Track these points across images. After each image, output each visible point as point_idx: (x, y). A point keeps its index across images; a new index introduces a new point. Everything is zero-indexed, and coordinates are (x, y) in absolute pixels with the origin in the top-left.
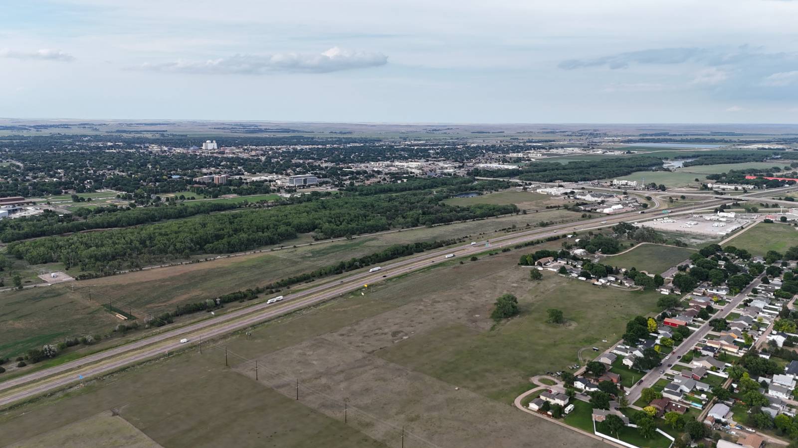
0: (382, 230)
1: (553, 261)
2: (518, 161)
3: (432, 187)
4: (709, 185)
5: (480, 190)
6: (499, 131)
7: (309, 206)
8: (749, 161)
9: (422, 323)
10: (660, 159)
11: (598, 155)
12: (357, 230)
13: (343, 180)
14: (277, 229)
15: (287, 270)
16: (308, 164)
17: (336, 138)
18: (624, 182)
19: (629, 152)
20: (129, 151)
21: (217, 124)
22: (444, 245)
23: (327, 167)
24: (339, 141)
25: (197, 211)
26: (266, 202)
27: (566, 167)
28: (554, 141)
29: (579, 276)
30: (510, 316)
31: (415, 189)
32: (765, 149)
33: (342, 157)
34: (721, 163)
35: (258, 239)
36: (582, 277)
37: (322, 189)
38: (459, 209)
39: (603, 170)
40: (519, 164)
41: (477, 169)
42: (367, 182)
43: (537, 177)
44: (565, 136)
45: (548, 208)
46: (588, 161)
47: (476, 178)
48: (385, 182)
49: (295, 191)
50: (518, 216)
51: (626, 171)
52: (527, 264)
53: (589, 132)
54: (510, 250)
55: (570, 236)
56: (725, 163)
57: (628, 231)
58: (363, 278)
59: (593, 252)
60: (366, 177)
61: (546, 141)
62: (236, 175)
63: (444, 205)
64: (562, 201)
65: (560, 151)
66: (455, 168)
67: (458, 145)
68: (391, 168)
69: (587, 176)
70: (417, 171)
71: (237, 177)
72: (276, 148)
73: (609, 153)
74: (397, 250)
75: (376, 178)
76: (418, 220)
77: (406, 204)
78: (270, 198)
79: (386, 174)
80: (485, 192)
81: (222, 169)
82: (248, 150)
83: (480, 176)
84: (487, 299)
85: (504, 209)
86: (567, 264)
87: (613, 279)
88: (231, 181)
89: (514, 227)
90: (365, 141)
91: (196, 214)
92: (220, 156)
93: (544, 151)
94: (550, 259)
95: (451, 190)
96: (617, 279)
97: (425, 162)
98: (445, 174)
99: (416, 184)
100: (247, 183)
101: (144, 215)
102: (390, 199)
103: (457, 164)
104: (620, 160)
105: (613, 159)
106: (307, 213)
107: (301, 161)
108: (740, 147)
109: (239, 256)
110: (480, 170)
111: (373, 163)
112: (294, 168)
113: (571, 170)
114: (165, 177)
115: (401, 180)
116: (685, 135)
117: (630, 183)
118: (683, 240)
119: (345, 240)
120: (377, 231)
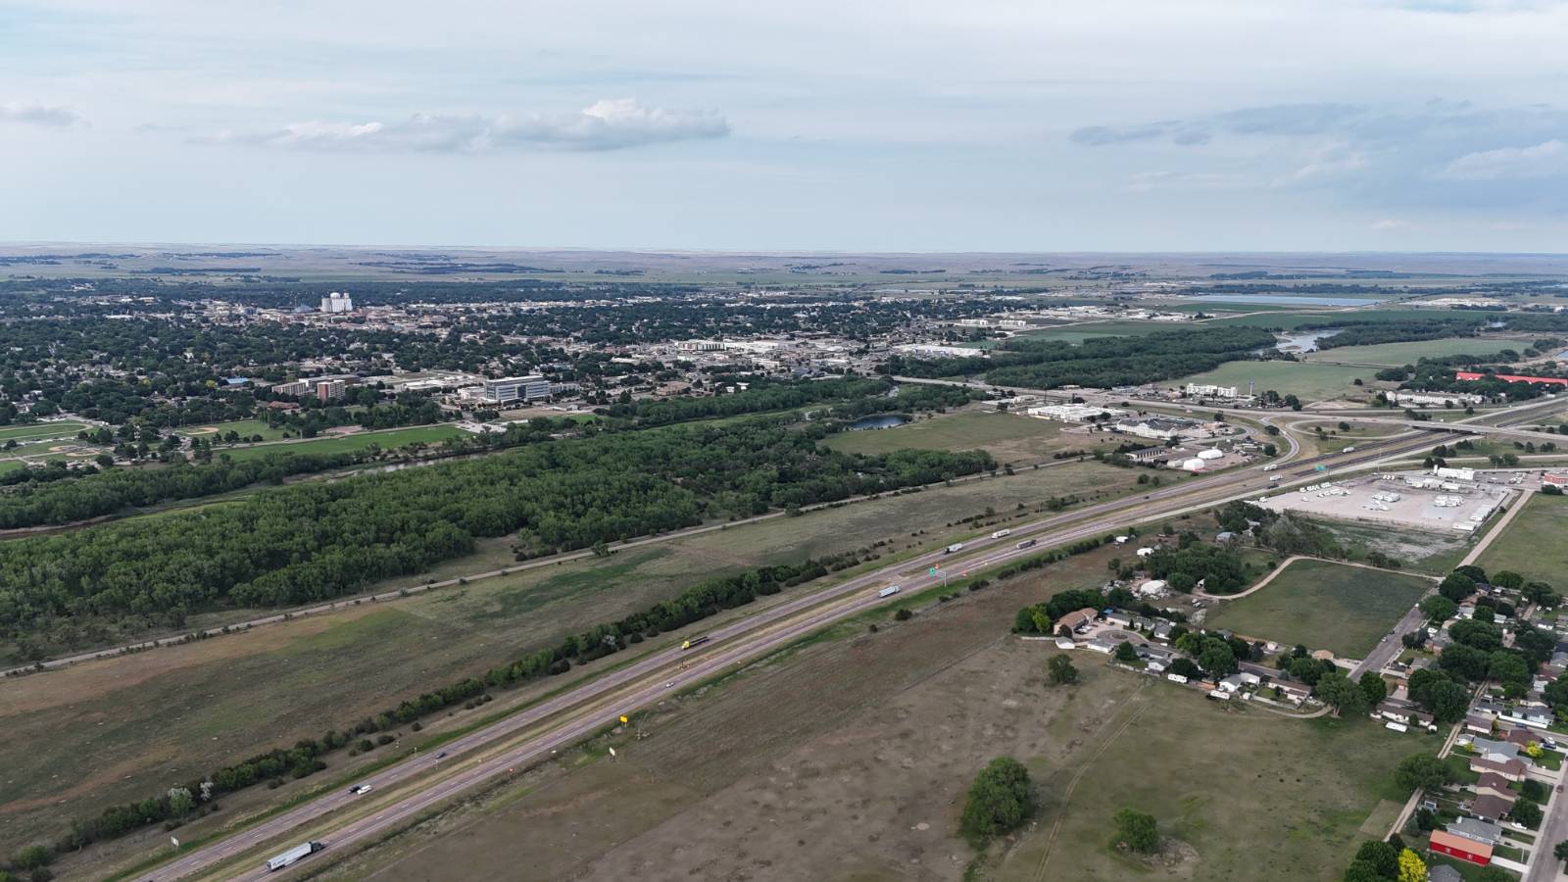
0: (683, 527)
1: (1096, 619)
2: (978, 336)
3: (801, 403)
4: (1390, 396)
5: (903, 410)
6: (934, 269)
8: (1447, 336)
9: (769, 863)
10: (1266, 331)
11: (1140, 322)
12: (623, 528)
13: (607, 387)
15: (428, 661)
16: (538, 346)
17: (607, 283)
18: (1210, 389)
19: (1200, 316)
20: (159, 316)
21: (367, 254)
22: (828, 568)
23: (576, 354)
24: (614, 291)
25: (255, 475)
26: (423, 447)
27: (1082, 353)
28: (1046, 291)
29: (1168, 670)
30: (1011, 829)
31: (765, 408)
32: (1467, 308)
33: (613, 328)
34: (1391, 341)
35: (373, 565)
36: (1177, 673)
37: (559, 411)
38: (861, 462)
39: (1160, 359)
40: (983, 343)
41: (895, 358)
42: (661, 391)
43: (1025, 377)
44: (1065, 278)
45: (1058, 457)
46: (1124, 336)
47: (897, 378)
48: (701, 390)
49: (497, 415)
50: (996, 480)
51: (1206, 360)
52: (1033, 630)
53: (1112, 271)
54: (988, 584)
55: (1122, 539)
56: (1400, 341)
57: (1253, 523)
58: (620, 687)
59: (1187, 589)
60: (659, 378)
61: (1031, 291)
62: (375, 374)
63: (828, 451)
64: (1084, 439)
65: (1062, 314)
66: (851, 354)
67: (856, 300)
68: (715, 354)
69: (1128, 375)
70: (769, 364)
71: (376, 380)
72: (478, 309)
73: (1161, 318)
74: (715, 594)
75: (681, 379)
76: (767, 496)
77: (742, 450)
78: (432, 436)
79: (704, 371)
80: (917, 415)
81: (348, 359)
82: (415, 312)
83: (905, 375)
84: (943, 760)
85: (964, 463)
86: (1132, 627)
87: (1254, 680)
88: (356, 391)
89: (990, 513)
90: (665, 290)
91: (251, 482)
93: (1028, 313)
94: (1088, 614)
95: (842, 411)
96: (1265, 679)
97: (787, 339)
98: (829, 370)
99: (767, 396)
100: (392, 396)
101: (114, 493)
102: (706, 438)
103: (854, 346)
104: (1189, 333)
105: (1173, 334)
107: (524, 340)
108: (1415, 303)
109: (318, 614)
110: (904, 361)
111: (677, 344)
112: (504, 356)
113: (1094, 361)
114: (210, 383)
115: (734, 385)
116: (1299, 277)
117: (1222, 391)
118: (1380, 545)
119: (591, 558)
120: (671, 528)
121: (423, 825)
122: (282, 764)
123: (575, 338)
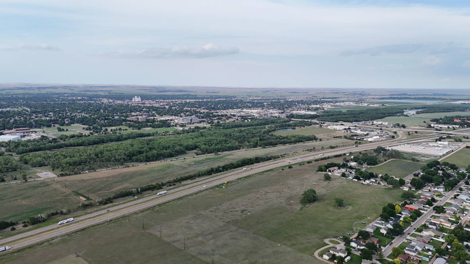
0: (236, 149)
1: (338, 169)
2: (316, 109)
3: (265, 124)
4: (432, 125)
5: (294, 126)
6: (305, 92)
7: (193, 135)
8: (456, 111)
9: (259, 205)
10: (402, 109)
11: (365, 107)
12: (221, 149)
13: (213, 120)
14: (174, 148)
15: (180, 172)
16: (193, 110)
17: (209, 95)
18: (380, 123)
20: (91, 102)
21: (141, 87)
22: (272, 159)
23: (204, 112)
24: (212, 97)
25: (128, 137)
26: (168, 132)
27: (345, 113)
28: (338, 98)
29: (353, 179)
30: (311, 202)
31: (256, 125)
32: (466, 104)
33: (213, 106)
34: (439, 112)
35: (163, 154)
36: (355, 179)
37: (201, 125)
38: (281, 138)
39: (368, 116)
40: (318, 111)
41: (292, 114)
42: (227, 121)
43: (328, 119)
44: (344, 95)
45: (334, 137)
46: (359, 110)
47: (292, 119)
48: (238, 121)
49: (185, 126)
50: (317, 142)
51: (381, 116)
52: (322, 171)
53: (359, 93)
54: (312, 162)
55: (348, 155)
56: (441, 112)
57: (382, 152)
58: (224, 177)
59: (362, 164)
60: (227, 118)
61: (334, 98)
62: (151, 116)
63: (272, 135)
64: (343, 134)
65: (342, 104)
66: (279, 113)
67: (281, 100)
68: (241, 113)
69: (358, 119)
70: (256, 115)
71: (152, 118)
72: (175, 101)
73: (371, 105)
74: (245, 161)
75: (232, 118)
76: (257, 143)
77: (250, 134)
78: (171, 130)
79: (238, 116)
80: (297, 128)
81: (144, 113)
82: (158, 102)
83: (294, 118)
84: (298, 192)
85: (308, 138)
86: (346, 171)
87: (374, 181)
88: (148, 120)
89: (314, 148)
90: (226, 97)
91: (128, 139)
92: (142, 105)
93: (332, 104)
94: (336, 168)
95: (277, 126)
96: (376, 181)
97: (261, 109)
98: (273, 117)
99: (256, 122)
100: (158, 121)
101: (98, 139)
102: (240, 131)
103: (280, 111)
104: (378, 109)
105: (373, 109)
106: (192, 139)
107: (189, 109)
108: (450, 102)
109: (152, 164)
110: (294, 115)
111: (231, 110)
112: (185, 112)
113: (349, 115)
114: (110, 117)
115: (247, 120)
116: (417, 95)
117: (384, 123)
118: (416, 157)
119: (214, 155)
120: (233, 150)
121: (185, 197)
122: (153, 187)
123: (203, 108)
